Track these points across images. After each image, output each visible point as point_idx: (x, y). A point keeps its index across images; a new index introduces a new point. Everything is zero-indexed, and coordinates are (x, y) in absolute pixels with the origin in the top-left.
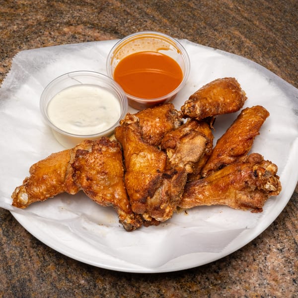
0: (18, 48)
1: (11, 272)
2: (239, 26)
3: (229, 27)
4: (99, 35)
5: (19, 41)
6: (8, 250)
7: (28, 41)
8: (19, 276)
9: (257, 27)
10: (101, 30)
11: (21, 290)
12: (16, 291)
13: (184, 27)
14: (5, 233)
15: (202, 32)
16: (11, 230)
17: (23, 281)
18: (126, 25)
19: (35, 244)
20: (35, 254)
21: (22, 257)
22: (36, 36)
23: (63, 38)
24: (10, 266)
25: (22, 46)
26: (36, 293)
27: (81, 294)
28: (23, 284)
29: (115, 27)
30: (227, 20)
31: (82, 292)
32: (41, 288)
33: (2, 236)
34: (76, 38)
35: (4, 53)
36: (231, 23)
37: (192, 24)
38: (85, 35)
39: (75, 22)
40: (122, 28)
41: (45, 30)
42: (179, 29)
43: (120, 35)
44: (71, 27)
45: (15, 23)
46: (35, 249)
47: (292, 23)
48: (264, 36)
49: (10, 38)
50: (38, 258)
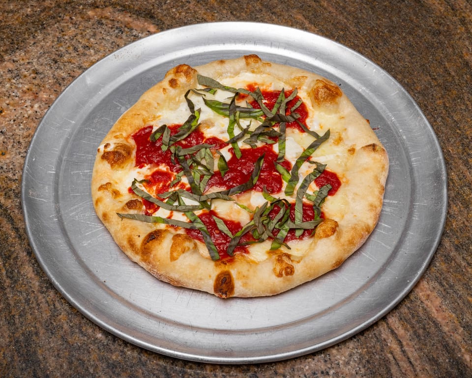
0: (32, 38)
1: (14, 324)
2: (302, 8)
3: (290, 9)
4: (130, 20)
5: (34, 28)
6: (11, 295)
7: (44, 28)
8: (24, 328)
9: (325, 9)
10: (133, 14)
11: (25, 345)
12: (20, 348)
13: (236, 10)
14: (9, 274)
15: (257, 16)
16: (16, 271)
17: (29, 335)
18: (164, 7)
19: (44, 288)
20: (43, 300)
21: (28, 305)
22: (53, 21)
23: (86, 24)
24: (14, 316)
25: (36, 35)
26: (44, 350)
27: (97, 351)
28: (28, 337)
29: (151, 10)
30: (288, 1)
31: (99, 348)
32: (49, 343)
33: (5, 278)
34: (102, 24)
35: (14, 43)
36: (293, 4)
37: (245, 6)
38: (113, 20)
39: (102, 3)
40: (159, 11)
41: (64, 14)
42: (229, 12)
43: (156, 20)
44: (97, 9)
45: (29, 5)
46: (44, 295)
47: (367, 4)
48: (332, 21)
49: (22, 24)
50: (47, 305)
